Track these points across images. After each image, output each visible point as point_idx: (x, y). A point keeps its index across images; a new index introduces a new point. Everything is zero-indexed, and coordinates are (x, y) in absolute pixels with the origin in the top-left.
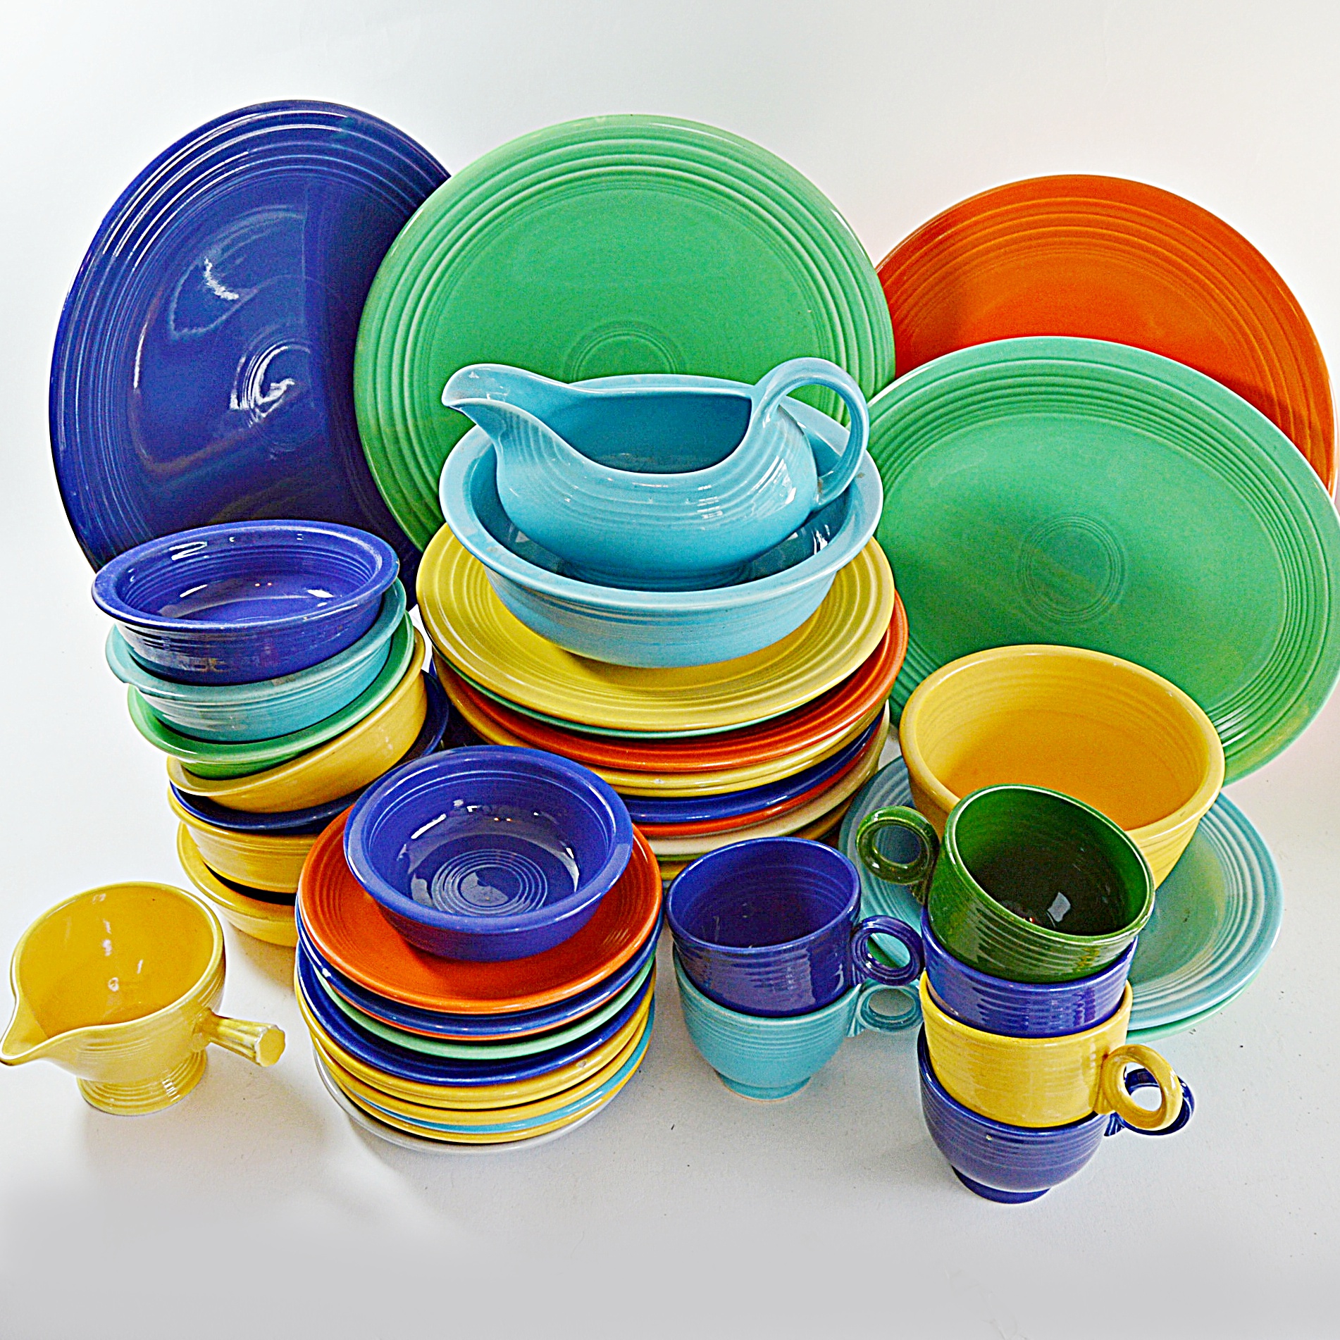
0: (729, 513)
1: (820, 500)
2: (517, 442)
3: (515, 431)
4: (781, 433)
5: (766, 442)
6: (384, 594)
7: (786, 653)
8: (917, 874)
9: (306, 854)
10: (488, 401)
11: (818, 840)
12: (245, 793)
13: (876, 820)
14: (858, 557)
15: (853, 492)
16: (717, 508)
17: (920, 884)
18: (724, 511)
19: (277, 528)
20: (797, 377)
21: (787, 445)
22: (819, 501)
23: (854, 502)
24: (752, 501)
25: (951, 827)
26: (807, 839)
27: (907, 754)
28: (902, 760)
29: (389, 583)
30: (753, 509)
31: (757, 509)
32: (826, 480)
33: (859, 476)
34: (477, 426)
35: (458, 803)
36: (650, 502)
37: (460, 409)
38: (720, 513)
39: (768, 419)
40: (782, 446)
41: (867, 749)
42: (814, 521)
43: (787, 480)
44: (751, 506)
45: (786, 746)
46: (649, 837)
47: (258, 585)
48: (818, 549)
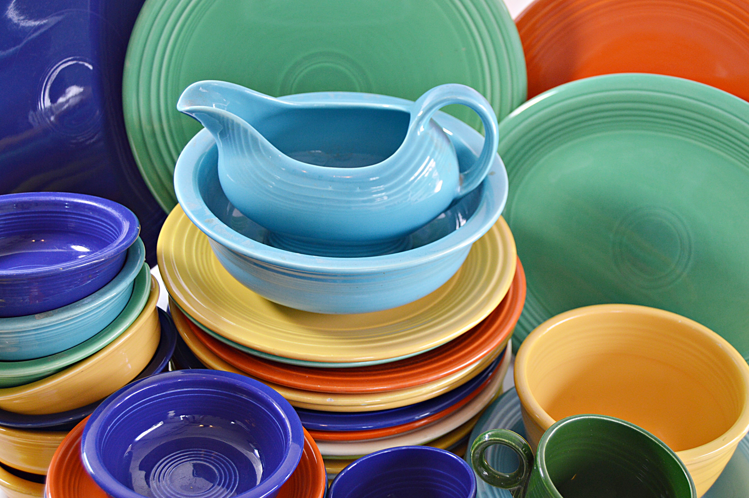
0: (392, 198)
1: (461, 191)
2: (232, 139)
3: (230, 131)
4: (432, 140)
5: (420, 145)
6: (128, 249)
7: (432, 305)
8: (516, 482)
9: (57, 447)
10: (213, 108)
11: (447, 449)
12: (16, 399)
13: (487, 439)
14: (490, 232)
15: (486, 186)
16: (383, 194)
17: (519, 490)
18: (389, 196)
19: (53, 198)
20: (445, 98)
21: (436, 148)
22: (459, 191)
23: (486, 193)
24: (409, 189)
25: (542, 448)
26: (440, 448)
27: (519, 385)
28: (514, 389)
29: (132, 241)
30: (410, 195)
31: (412, 195)
32: (466, 176)
33: (491, 173)
34: (205, 129)
35: (172, 413)
36: (330, 188)
37: (193, 115)
38: (385, 198)
39: (422, 129)
40: (432, 149)
41: (493, 378)
42: (457, 206)
43: (435, 174)
44: (409, 192)
45: (428, 376)
46: (318, 441)
47: (34, 241)
48: (460, 226)
